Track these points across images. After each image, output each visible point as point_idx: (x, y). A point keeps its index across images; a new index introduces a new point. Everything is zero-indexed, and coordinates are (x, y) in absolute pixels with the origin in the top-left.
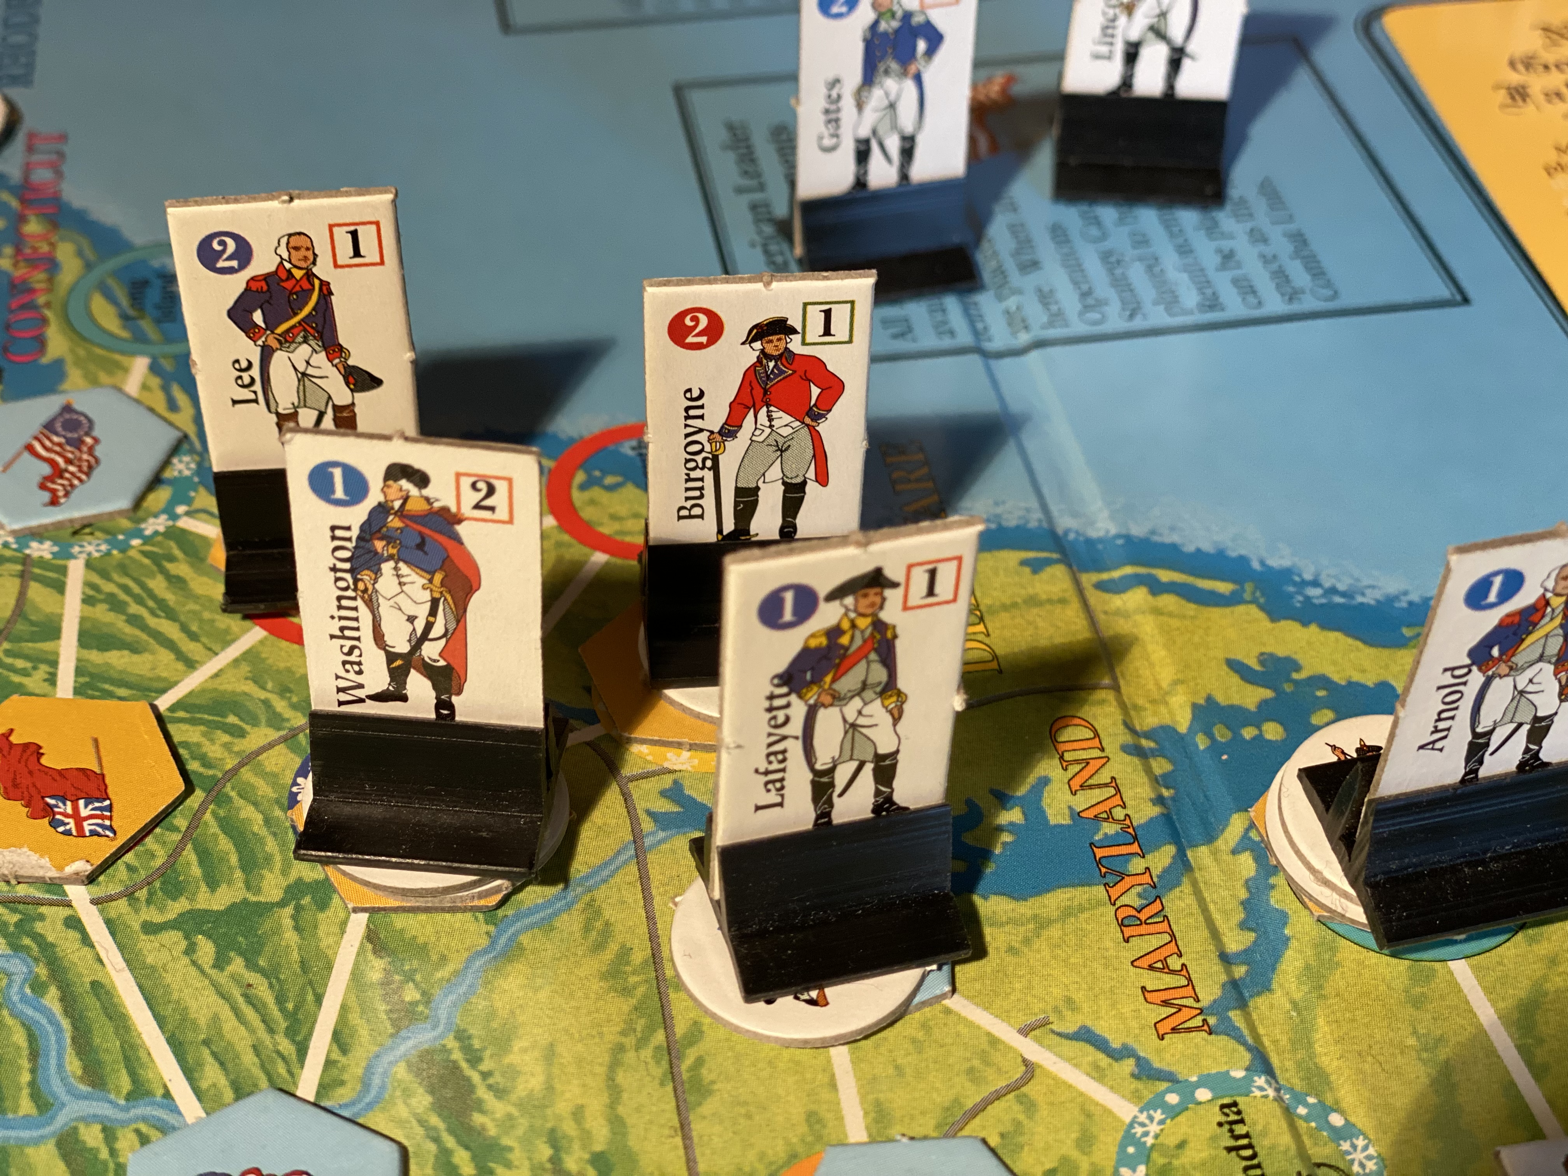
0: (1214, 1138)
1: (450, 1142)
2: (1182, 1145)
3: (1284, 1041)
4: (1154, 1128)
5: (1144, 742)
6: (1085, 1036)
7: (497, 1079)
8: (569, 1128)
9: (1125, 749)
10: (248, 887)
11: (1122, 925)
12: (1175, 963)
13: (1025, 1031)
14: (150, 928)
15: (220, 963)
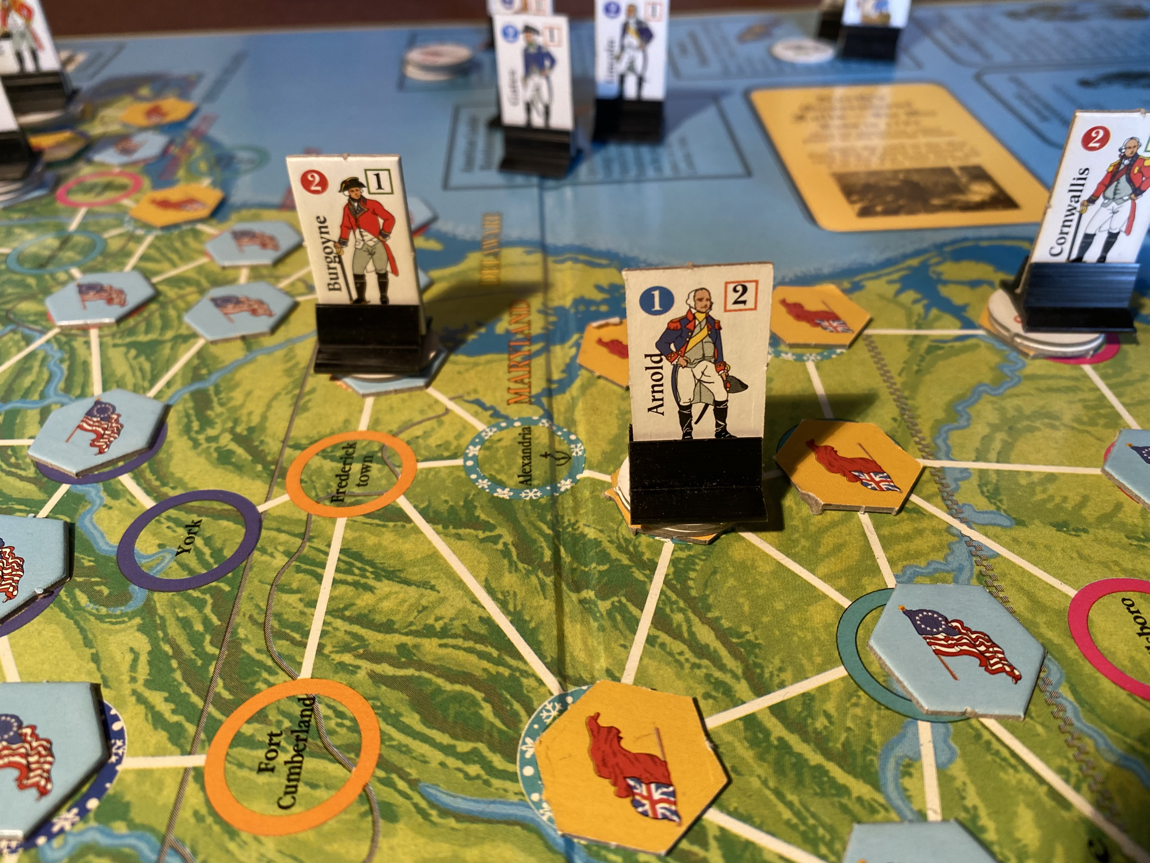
0: (515, 438)
1: (194, 418)
2: (500, 440)
3: (562, 409)
4: (490, 434)
5: (550, 311)
6: (478, 403)
7: (224, 400)
8: (244, 418)
9: (540, 312)
10: (161, 335)
11: (510, 367)
12: (526, 381)
13: (452, 399)
14: (115, 346)
15: (136, 357)
